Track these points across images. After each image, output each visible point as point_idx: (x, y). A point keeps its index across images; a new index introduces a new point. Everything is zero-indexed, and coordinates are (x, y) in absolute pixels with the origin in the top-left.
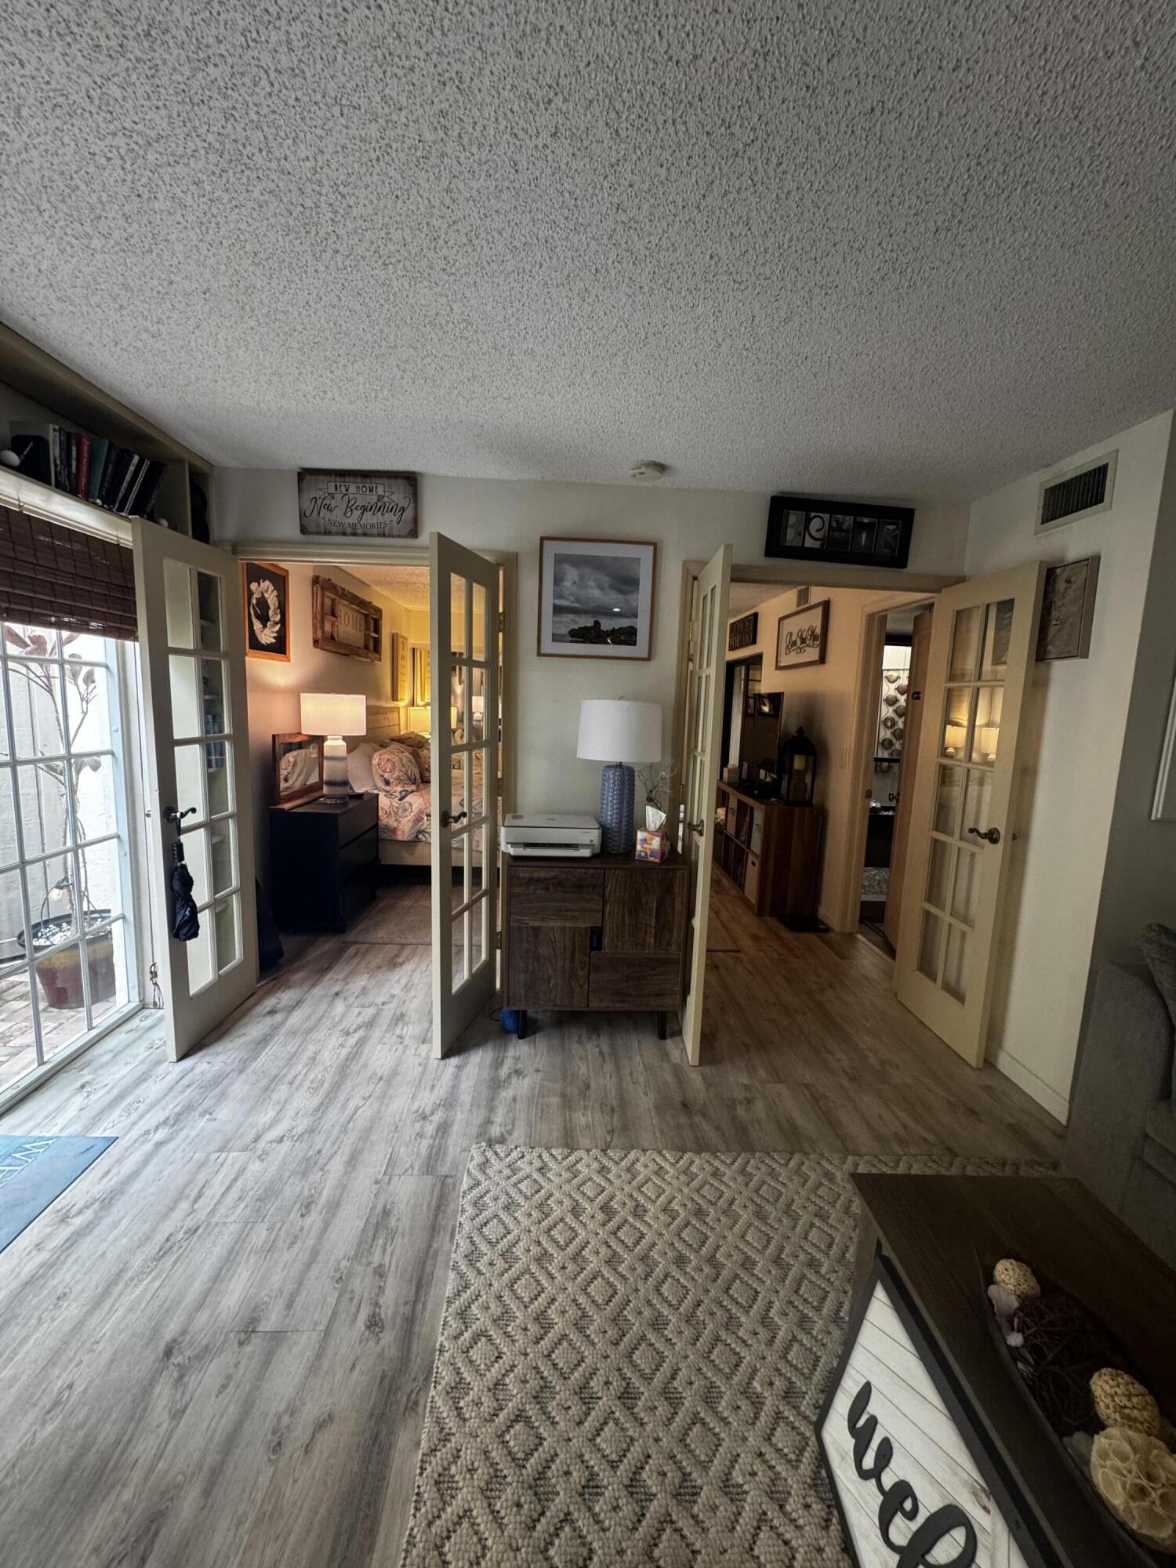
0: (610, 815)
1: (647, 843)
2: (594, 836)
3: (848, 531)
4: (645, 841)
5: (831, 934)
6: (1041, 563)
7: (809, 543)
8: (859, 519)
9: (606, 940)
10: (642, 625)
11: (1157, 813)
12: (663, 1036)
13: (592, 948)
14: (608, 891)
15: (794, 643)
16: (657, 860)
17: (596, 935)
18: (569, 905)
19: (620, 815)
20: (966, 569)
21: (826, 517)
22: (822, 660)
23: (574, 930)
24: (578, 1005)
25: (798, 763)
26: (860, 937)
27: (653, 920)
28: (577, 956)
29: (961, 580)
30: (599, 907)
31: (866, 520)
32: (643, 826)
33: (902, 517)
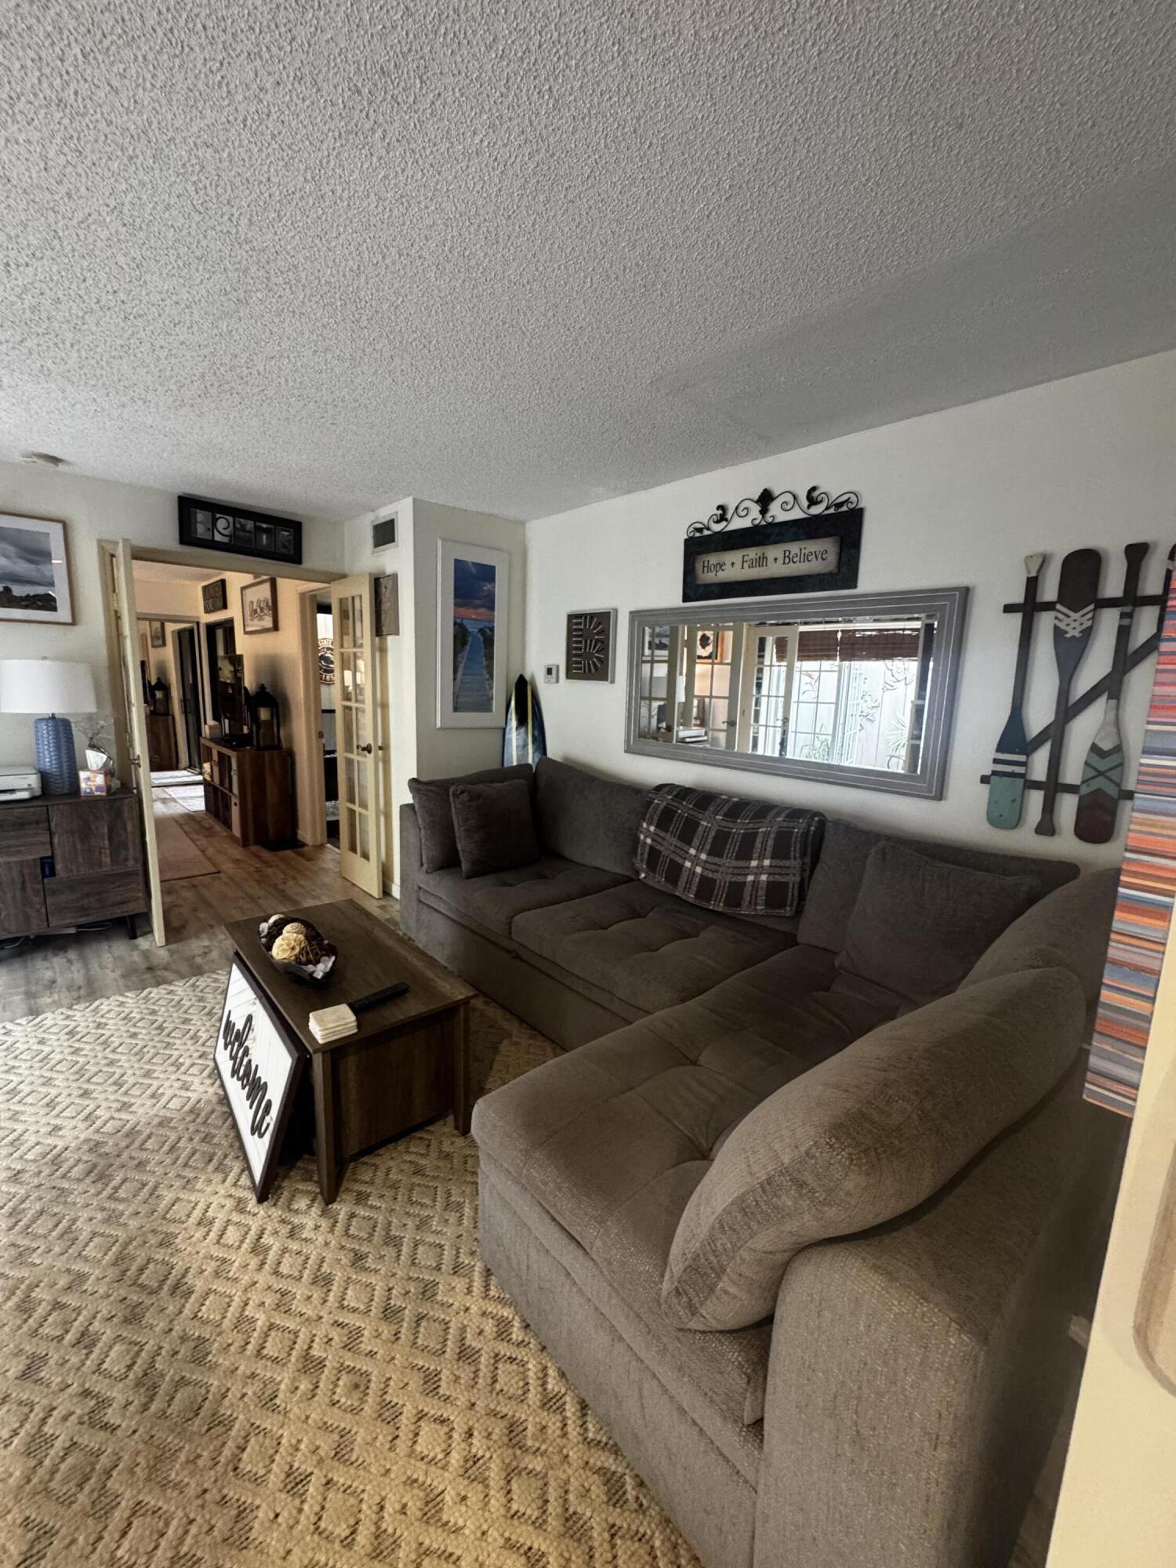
0: (48, 762)
1: (92, 780)
2: (33, 780)
3: (249, 532)
4: (88, 779)
5: (306, 848)
6: (370, 574)
7: (218, 537)
8: (259, 524)
9: (59, 867)
10: (60, 593)
11: (439, 725)
12: (134, 936)
13: (44, 876)
14: (53, 824)
15: (256, 611)
16: (104, 794)
17: (47, 866)
18: (11, 842)
19: (59, 759)
20: (346, 569)
21: (231, 519)
22: (276, 627)
23: (21, 864)
24: (36, 928)
25: (264, 714)
26: (329, 845)
27: (107, 843)
28: (28, 885)
29: (344, 576)
30: (48, 840)
31: (264, 526)
32: (85, 768)
33: (295, 527)
